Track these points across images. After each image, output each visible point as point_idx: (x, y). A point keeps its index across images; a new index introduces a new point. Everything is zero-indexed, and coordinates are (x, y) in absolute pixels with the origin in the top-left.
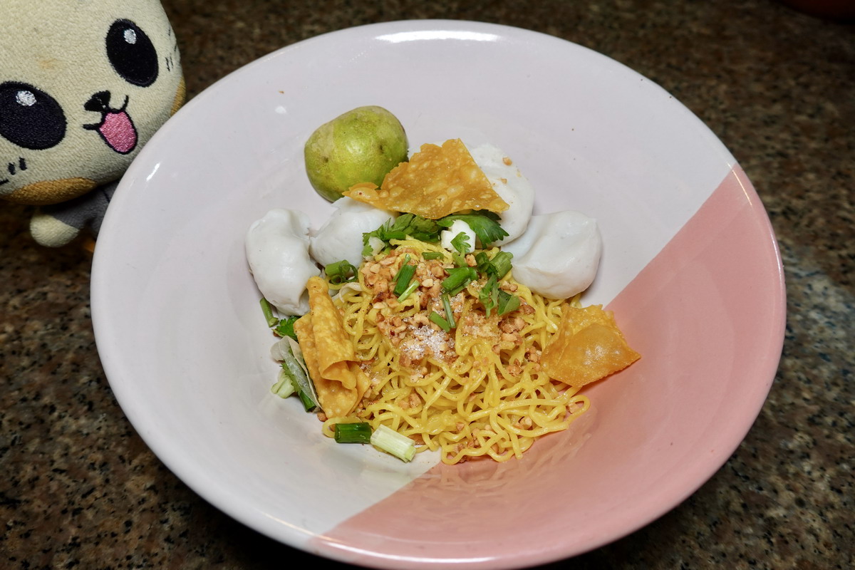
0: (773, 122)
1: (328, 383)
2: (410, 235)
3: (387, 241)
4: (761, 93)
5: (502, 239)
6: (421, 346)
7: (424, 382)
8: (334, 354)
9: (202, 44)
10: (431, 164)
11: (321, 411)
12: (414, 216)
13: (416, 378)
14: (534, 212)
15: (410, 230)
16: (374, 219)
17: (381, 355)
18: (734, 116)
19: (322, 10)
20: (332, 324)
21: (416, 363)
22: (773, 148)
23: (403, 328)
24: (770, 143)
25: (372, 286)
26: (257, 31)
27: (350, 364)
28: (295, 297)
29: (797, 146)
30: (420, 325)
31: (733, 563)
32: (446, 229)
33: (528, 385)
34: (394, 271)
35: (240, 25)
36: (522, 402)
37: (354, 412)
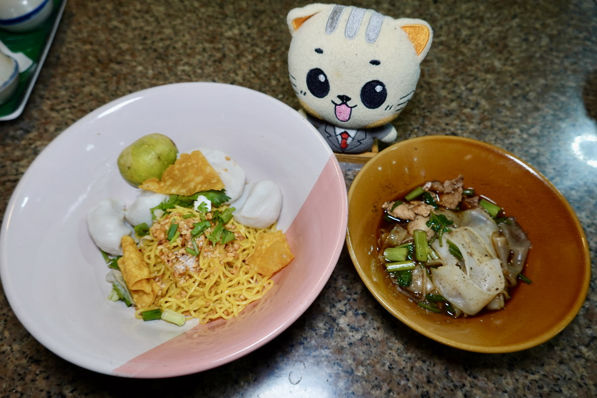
0: (451, 114)
1: (136, 292)
2: (178, 205)
3: (164, 210)
4: (445, 96)
5: (228, 201)
6: (183, 266)
7: (186, 284)
8: (136, 277)
9: (118, 82)
10: (186, 165)
11: (135, 306)
12: (178, 195)
13: (182, 282)
14: (246, 184)
15: (178, 202)
16: (157, 199)
17: (166, 272)
18: (429, 112)
19: (189, 56)
20: (135, 261)
21: (181, 275)
22: (449, 130)
23: (174, 257)
24: (447, 127)
25: (156, 237)
26: (150, 72)
27: (148, 280)
28: (117, 247)
29: (463, 128)
30: (183, 254)
31: (414, 362)
32: (196, 200)
33: (243, 278)
34: (167, 228)
35: (140, 68)
36: (240, 287)
37: (153, 304)
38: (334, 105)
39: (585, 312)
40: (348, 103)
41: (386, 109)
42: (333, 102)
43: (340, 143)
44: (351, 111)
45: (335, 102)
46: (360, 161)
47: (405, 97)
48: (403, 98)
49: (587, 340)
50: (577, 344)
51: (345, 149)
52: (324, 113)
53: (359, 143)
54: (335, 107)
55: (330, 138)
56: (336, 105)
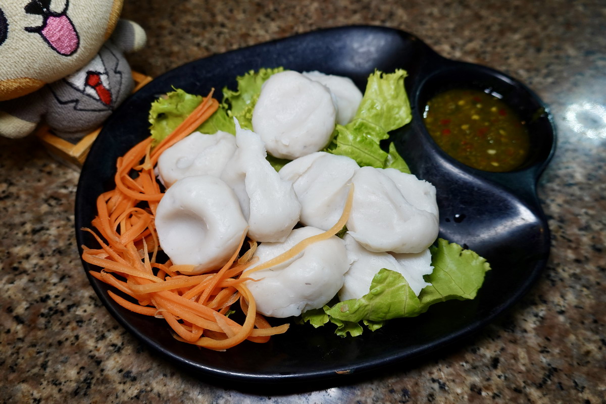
38: (37, 35)
39: (538, 323)
40: (53, 7)
42: (29, 30)
43: (98, 98)
45: (34, 25)
49: (541, 375)
50: (523, 385)
51: (111, 101)
52: (36, 66)
54: (42, 35)
55: (79, 107)
56: (38, 30)
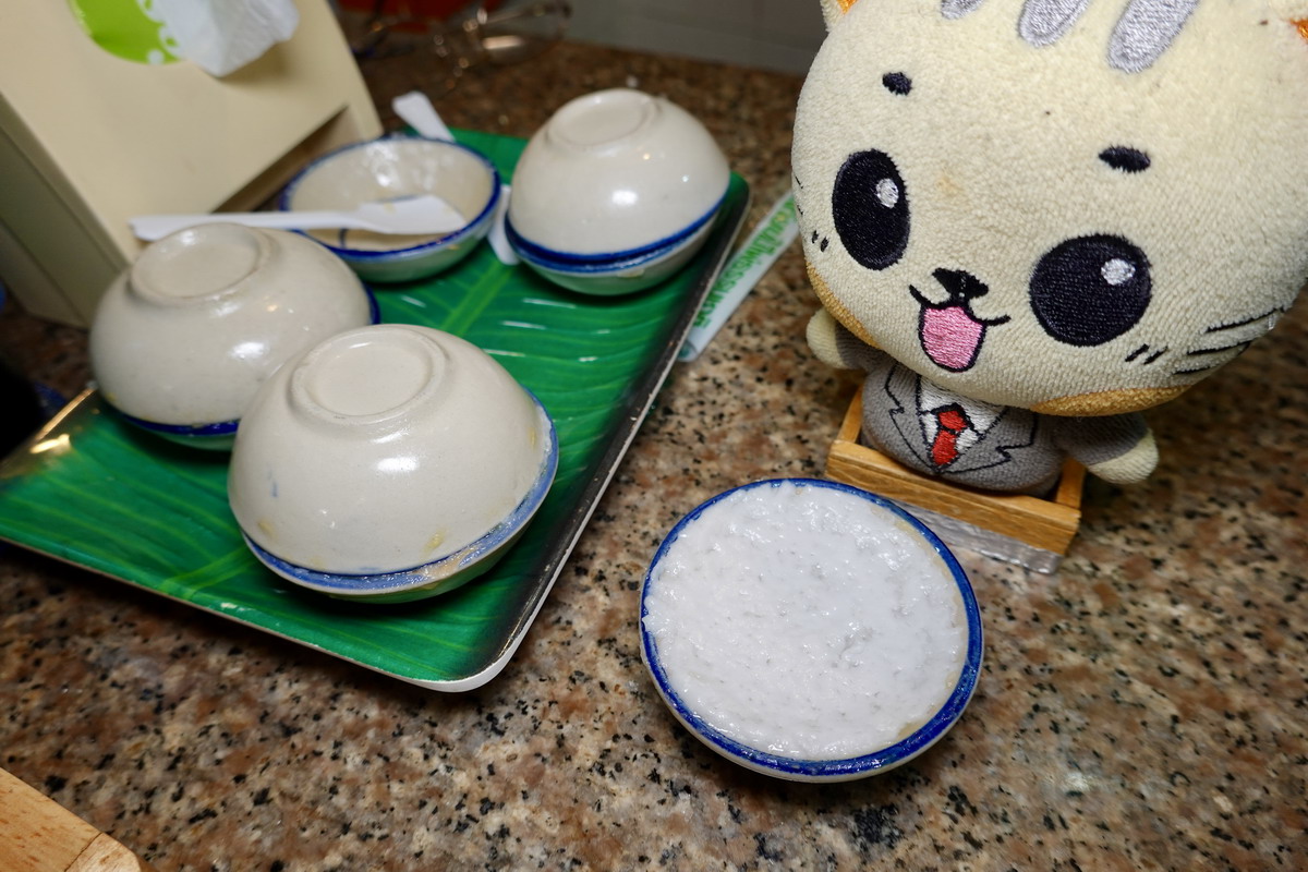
40: (975, 303)
41: (1130, 359)
42: (915, 293)
43: (931, 441)
44: (983, 335)
45: (925, 294)
46: (1006, 522)
47: (1234, 326)
48: (1224, 328)
51: (946, 465)
53: (1001, 456)
54: (923, 311)
